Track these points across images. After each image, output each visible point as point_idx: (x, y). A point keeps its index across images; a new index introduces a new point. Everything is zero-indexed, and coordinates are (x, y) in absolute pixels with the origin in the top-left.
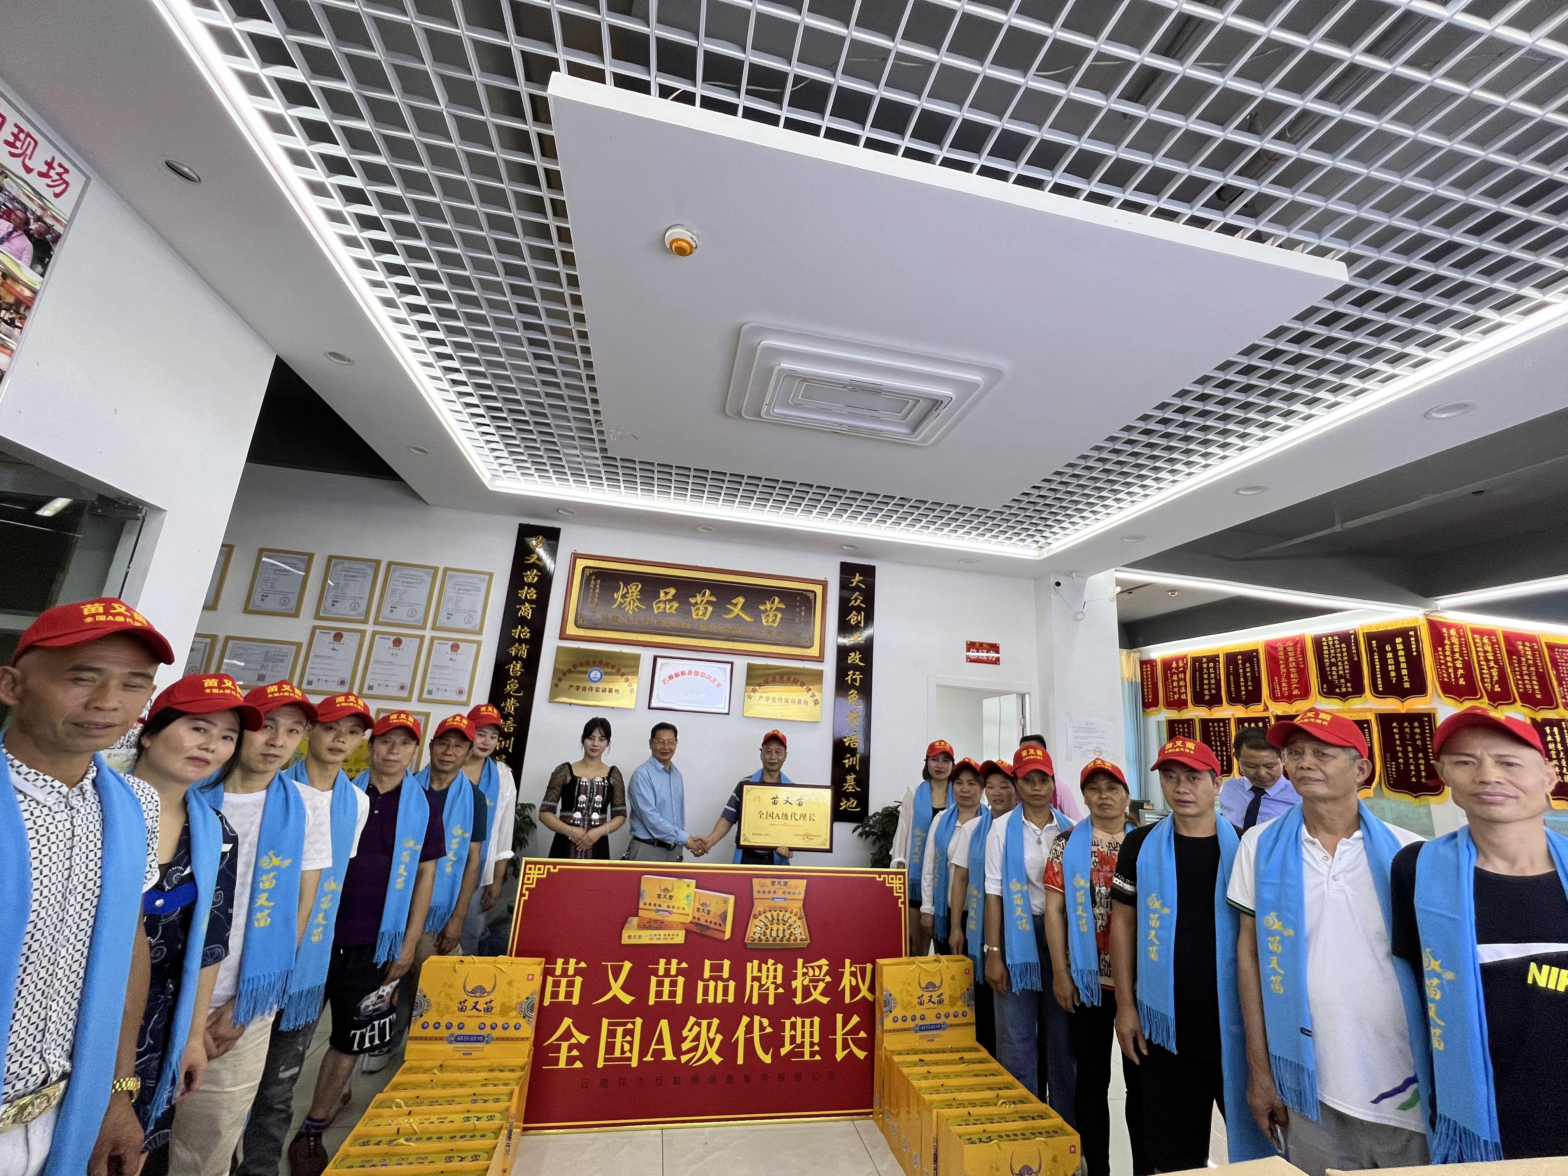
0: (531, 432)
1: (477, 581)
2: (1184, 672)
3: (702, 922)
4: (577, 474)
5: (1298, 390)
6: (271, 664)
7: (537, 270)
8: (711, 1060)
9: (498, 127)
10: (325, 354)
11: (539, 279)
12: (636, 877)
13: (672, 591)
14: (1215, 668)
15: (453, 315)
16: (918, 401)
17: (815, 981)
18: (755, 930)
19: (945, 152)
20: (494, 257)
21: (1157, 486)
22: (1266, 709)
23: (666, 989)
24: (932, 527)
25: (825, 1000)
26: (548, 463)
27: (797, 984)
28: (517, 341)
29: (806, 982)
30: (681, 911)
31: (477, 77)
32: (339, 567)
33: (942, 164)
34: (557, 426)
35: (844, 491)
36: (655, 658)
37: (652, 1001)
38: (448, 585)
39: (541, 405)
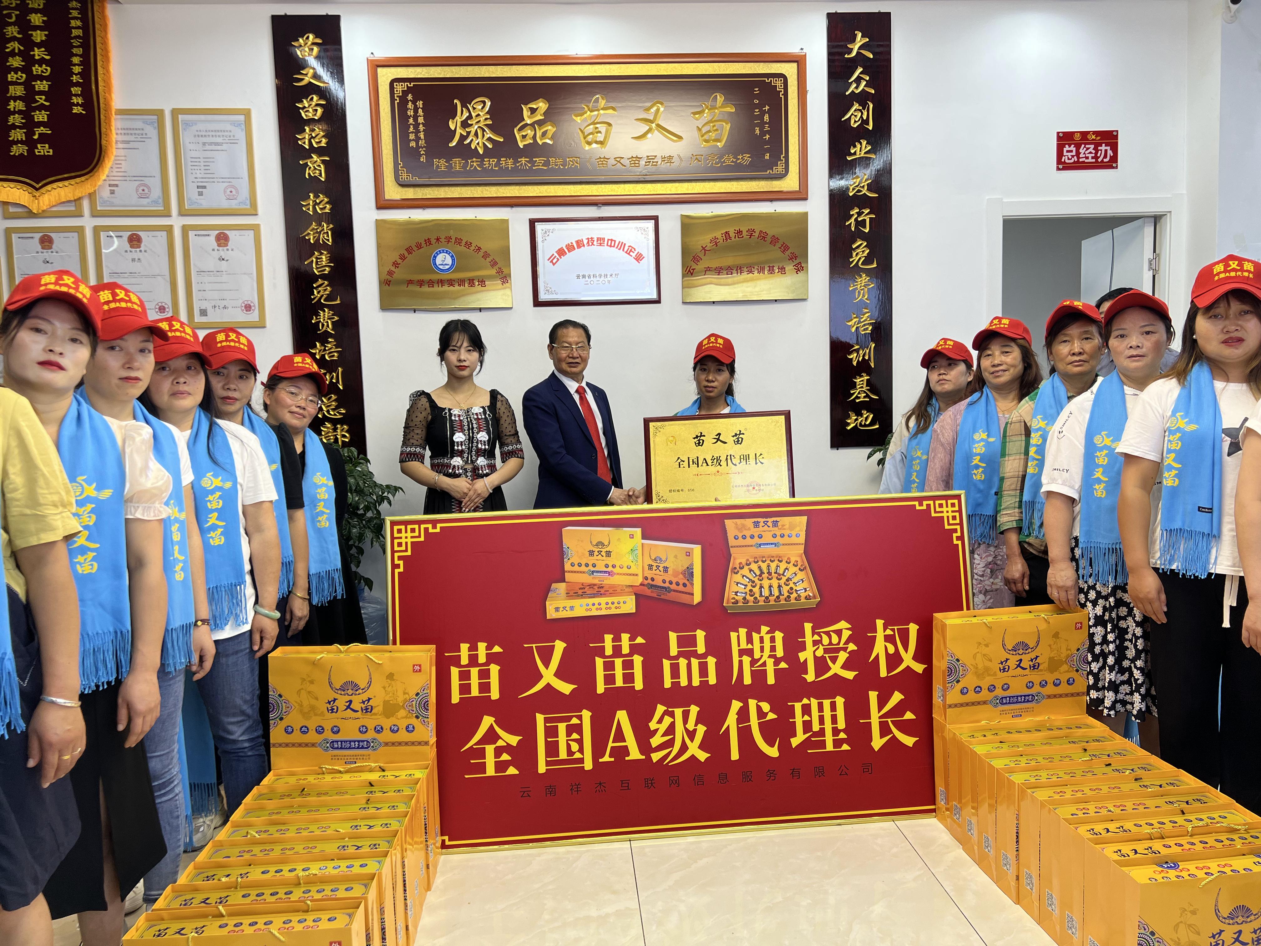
3: (659, 583)
8: (693, 756)
12: (556, 530)
13: (542, 105)
17: (833, 650)
18: (737, 589)
23: (619, 672)
25: (850, 675)
27: (807, 655)
29: (820, 653)
30: (625, 570)
36: (532, 223)
37: (601, 688)
38: (186, 138)
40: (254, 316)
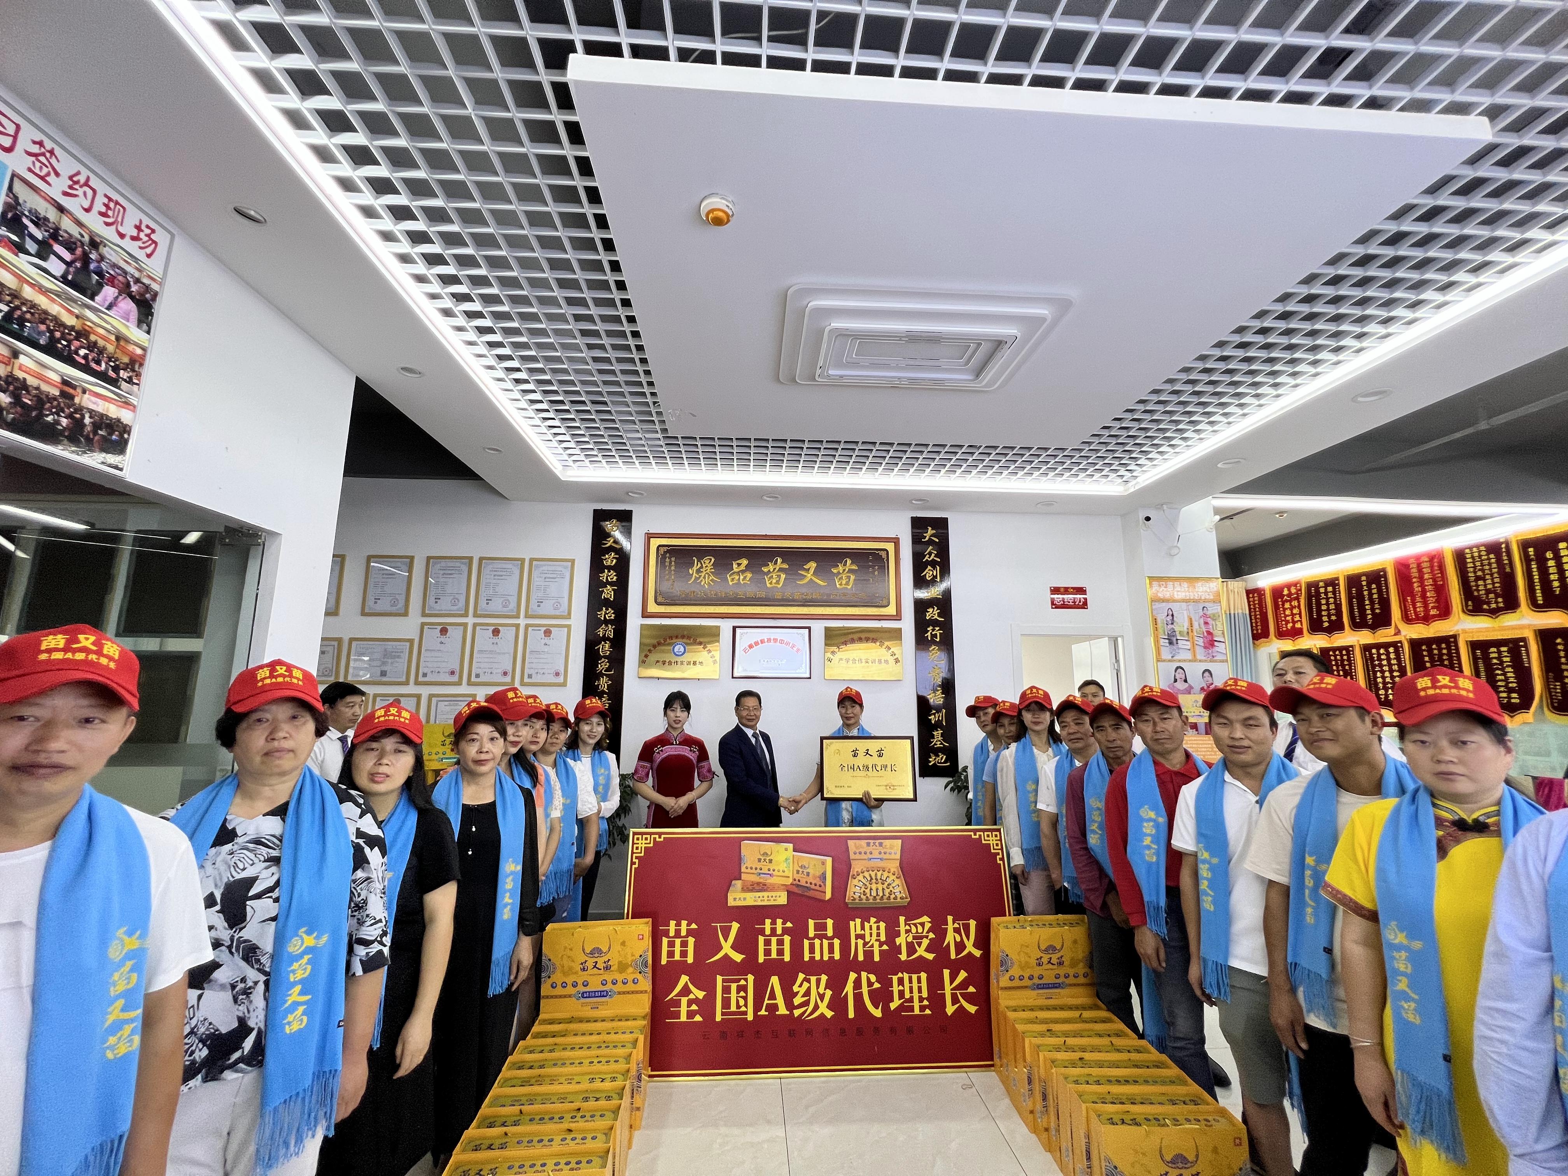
0: (593, 420)
1: (560, 569)
2: (1298, 599)
3: (803, 883)
4: (643, 458)
5: (1428, 276)
6: (390, 661)
7: (580, 261)
8: (822, 1014)
9: (526, 122)
10: (398, 370)
11: (583, 269)
12: (737, 843)
13: (745, 562)
14: (1334, 592)
15: (506, 316)
16: (979, 344)
17: (919, 938)
18: (855, 890)
19: (991, 67)
20: (538, 253)
21: (1257, 403)
22: (1398, 632)
23: (774, 947)
24: (1006, 472)
25: (930, 956)
26: (613, 449)
27: (901, 941)
28: (569, 333)
29: (910, 939)
30: (781, 873)
31: (500, 74)
32: (438, 566)
33: (987, 82)
34: (619, 412)
35: (910, 445)
36: (734, 628)
37: (761, 959)
38: (535, 574)
39: (600, 393)
40: (561, 679)
